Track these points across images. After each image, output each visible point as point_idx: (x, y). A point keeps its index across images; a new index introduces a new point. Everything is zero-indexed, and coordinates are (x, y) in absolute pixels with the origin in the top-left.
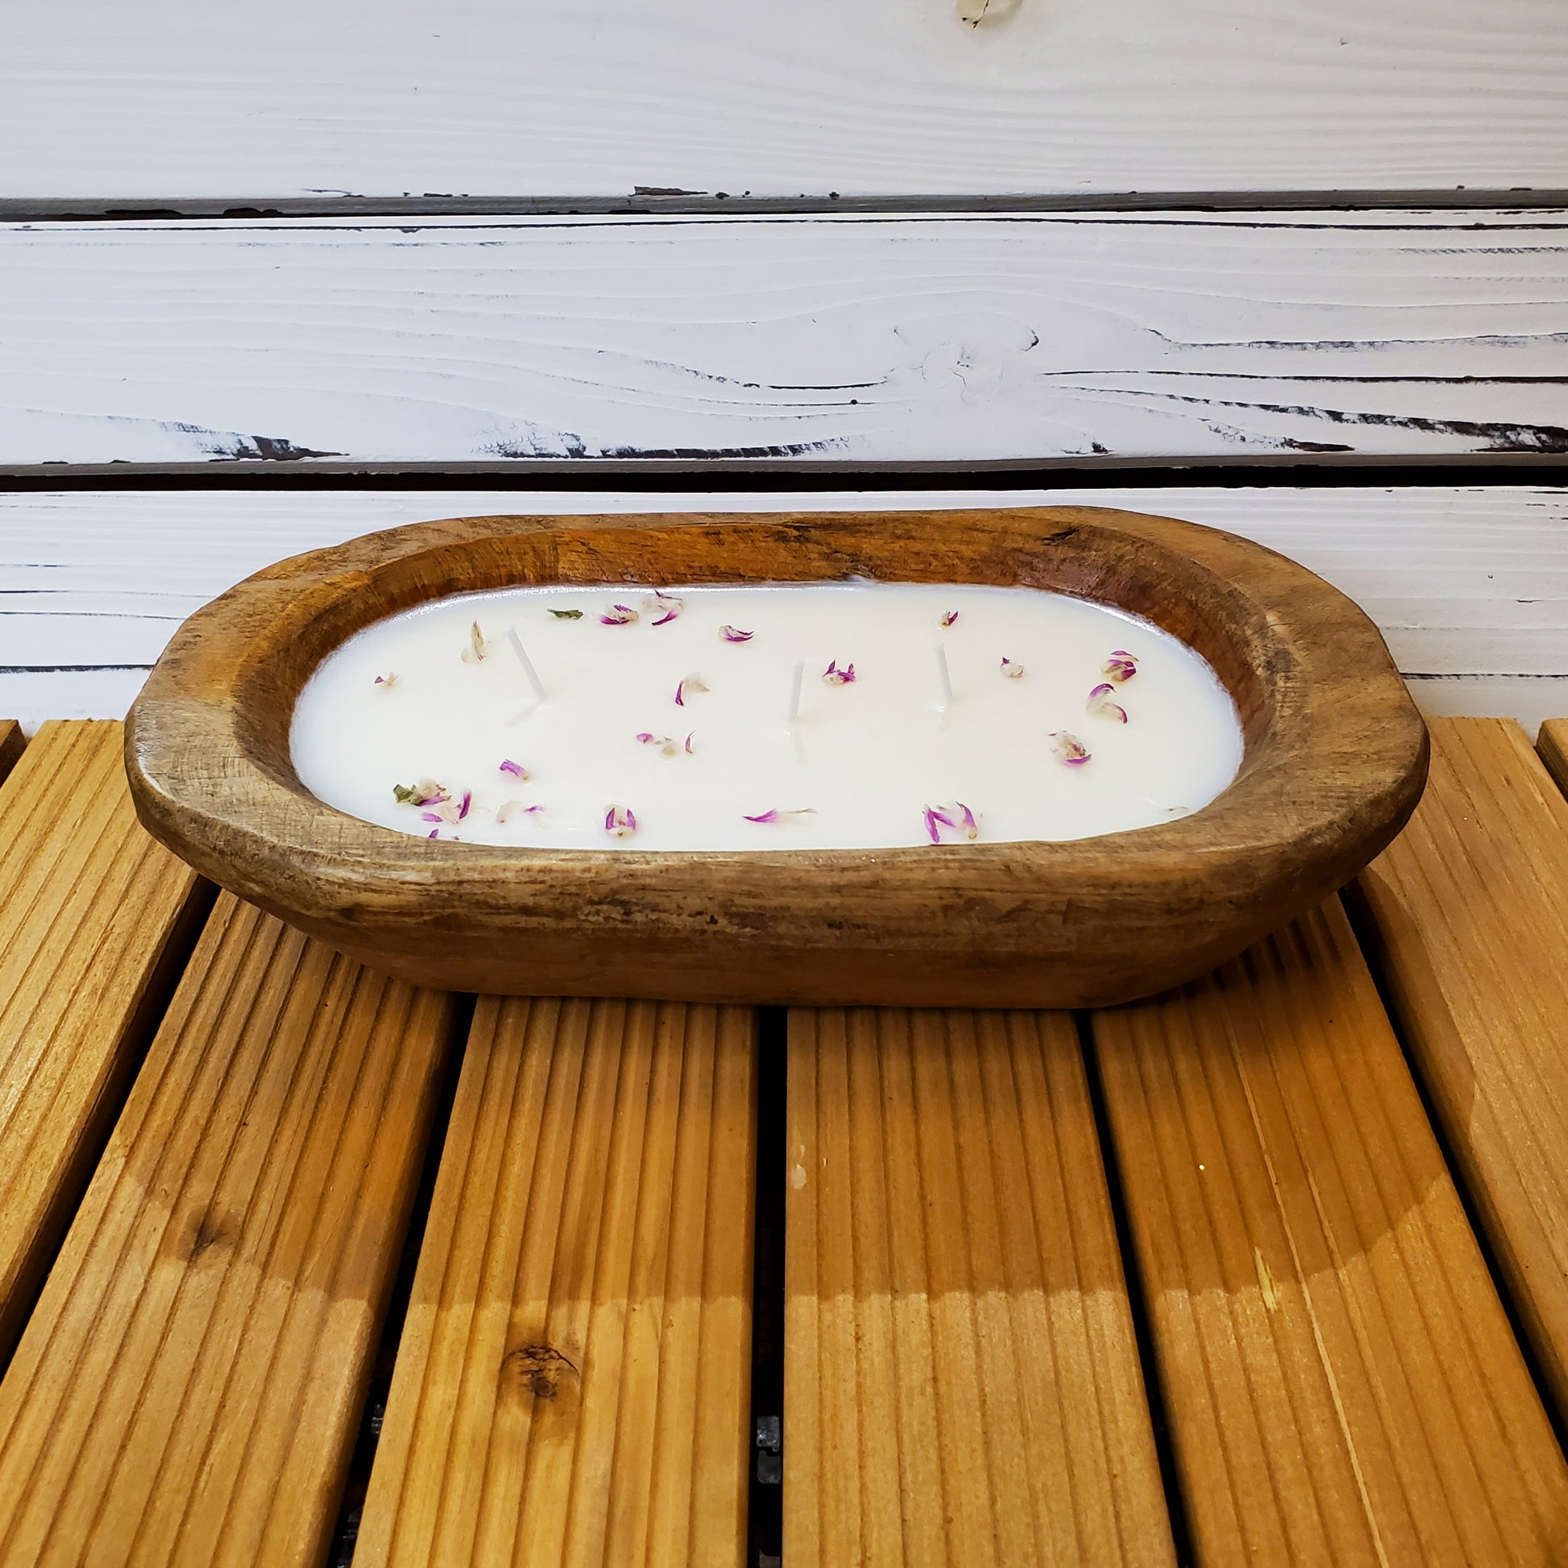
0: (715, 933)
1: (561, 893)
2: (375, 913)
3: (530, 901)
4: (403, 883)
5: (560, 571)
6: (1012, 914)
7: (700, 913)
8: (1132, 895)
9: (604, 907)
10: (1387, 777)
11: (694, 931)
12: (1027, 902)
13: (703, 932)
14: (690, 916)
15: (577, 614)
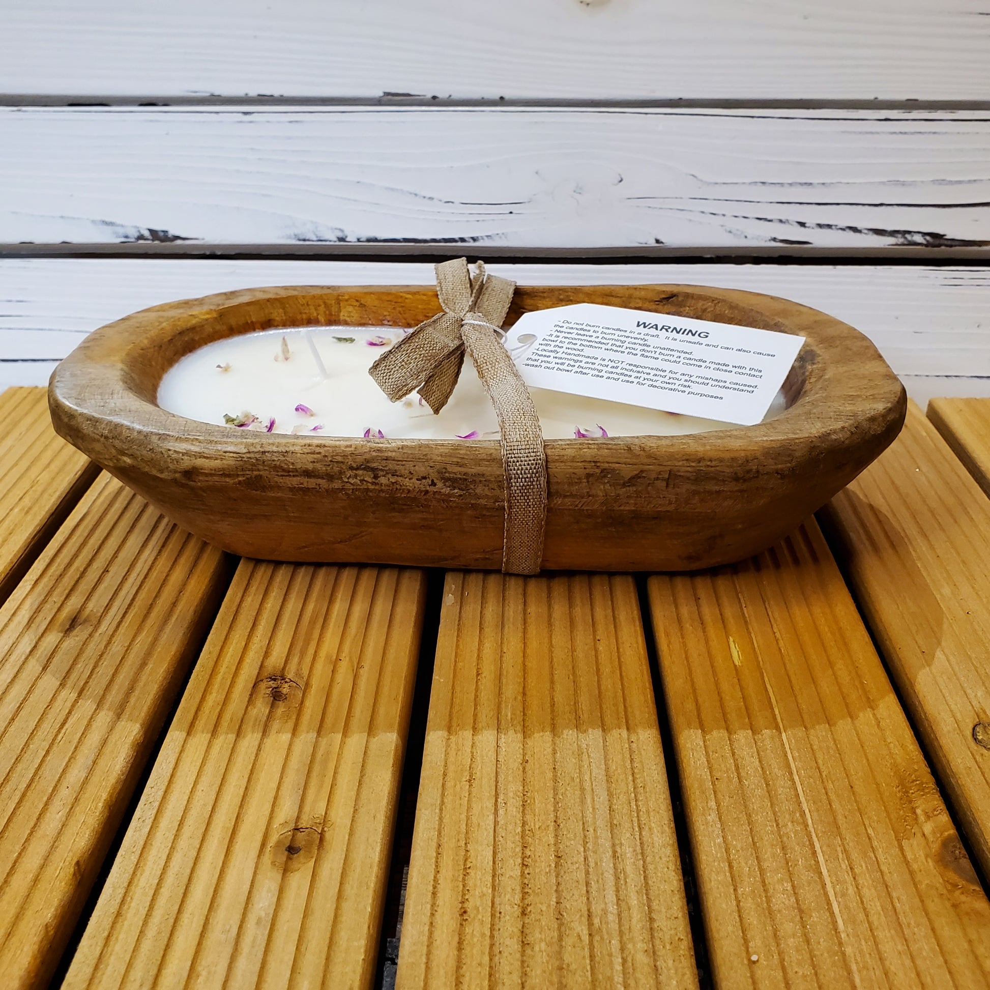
0: (435, 493)
1: (331, 461)
2: (206, 475)
3: (310, 467)
4: (225, 452)
5: (342, 318)
6: (633, 480)
7: (425, 478)
8: (712, 467)
9: (360, 472)
10: (879, 407)
11: (421, 491)
12: (642, 471)
13: (427, 492)
14: (417, 480)
15: (352, 340)
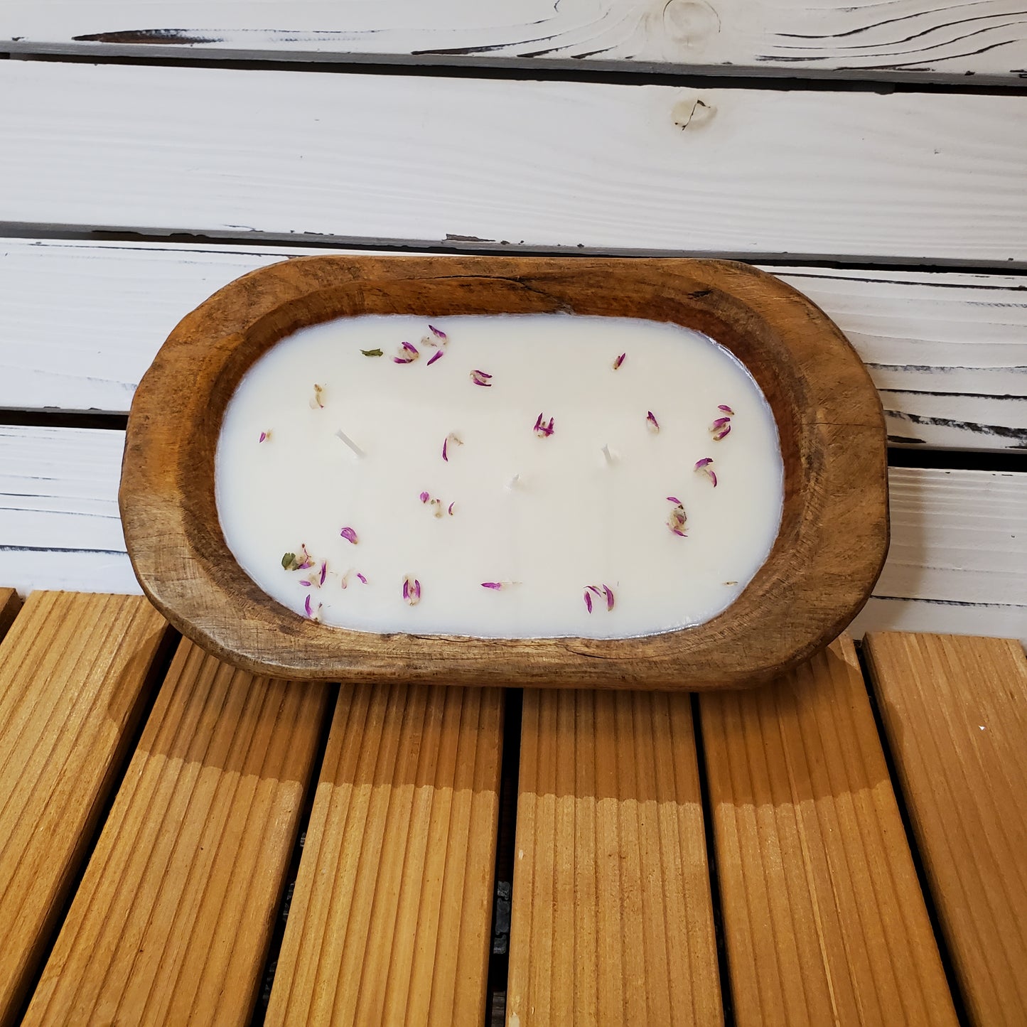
5: (367, 306)
10: (852, 597)
15: (378, 353)
